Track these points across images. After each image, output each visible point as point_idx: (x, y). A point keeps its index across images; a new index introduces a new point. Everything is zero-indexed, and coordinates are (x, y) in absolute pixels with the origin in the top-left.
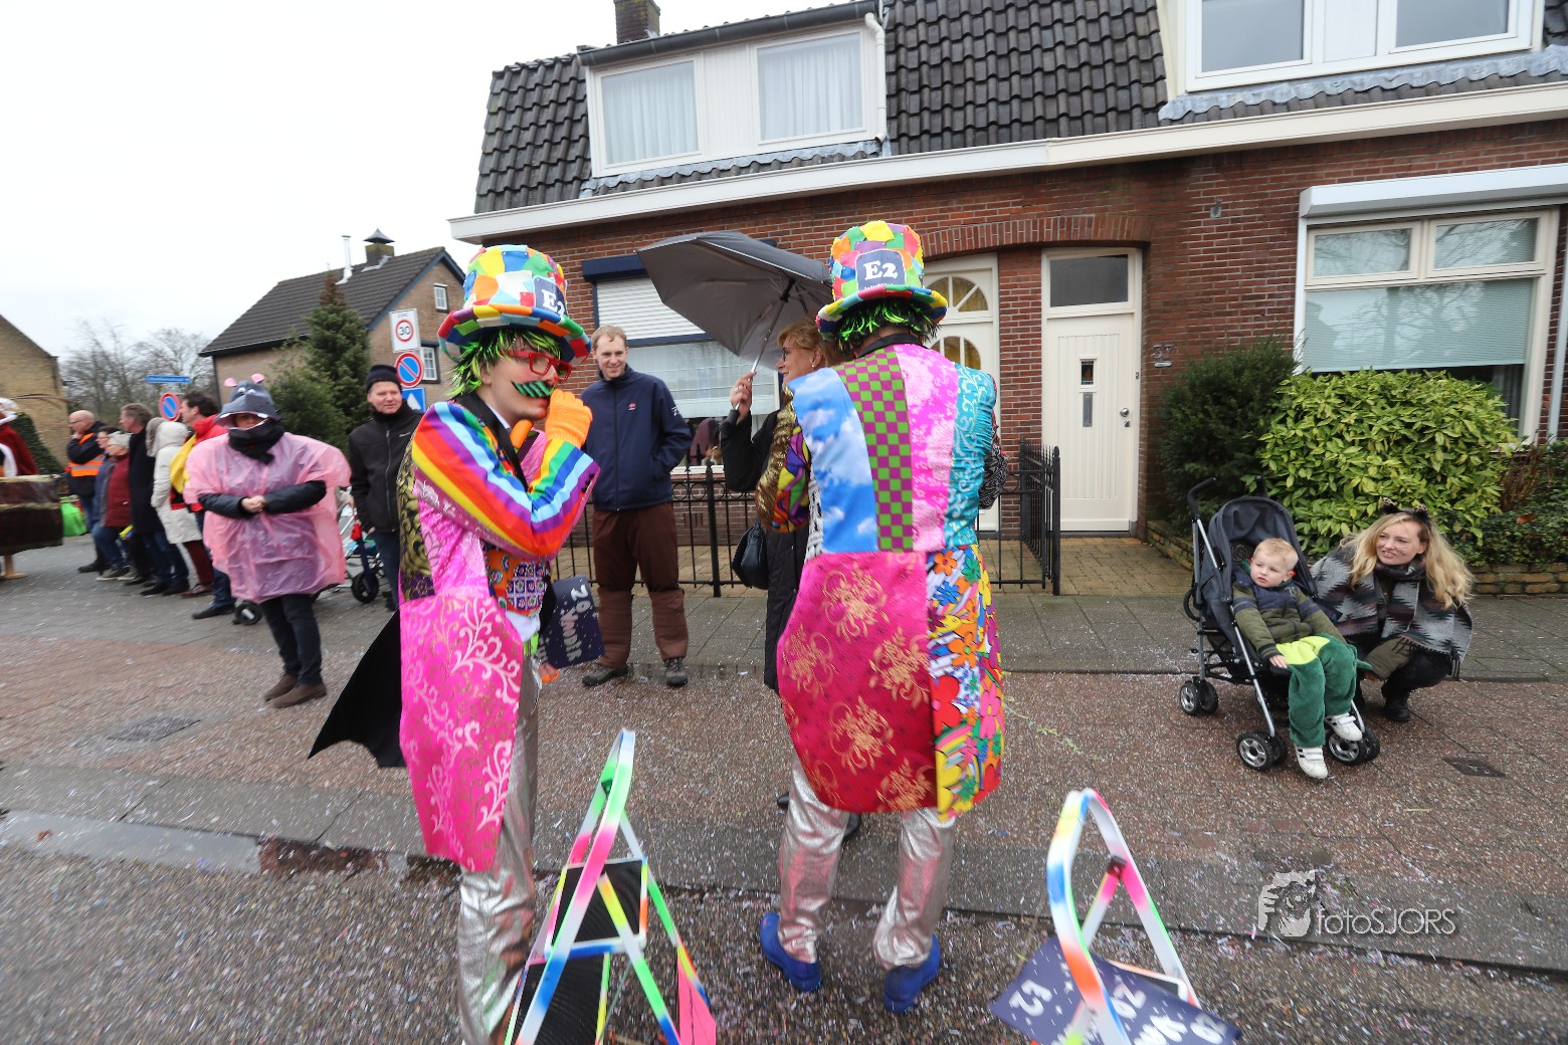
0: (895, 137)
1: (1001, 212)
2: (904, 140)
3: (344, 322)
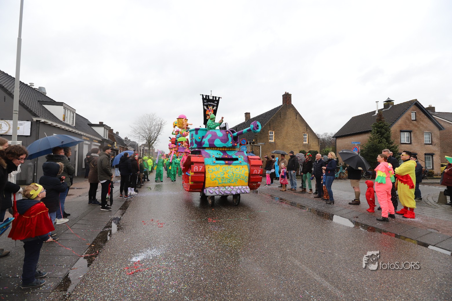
3: (384, 126)
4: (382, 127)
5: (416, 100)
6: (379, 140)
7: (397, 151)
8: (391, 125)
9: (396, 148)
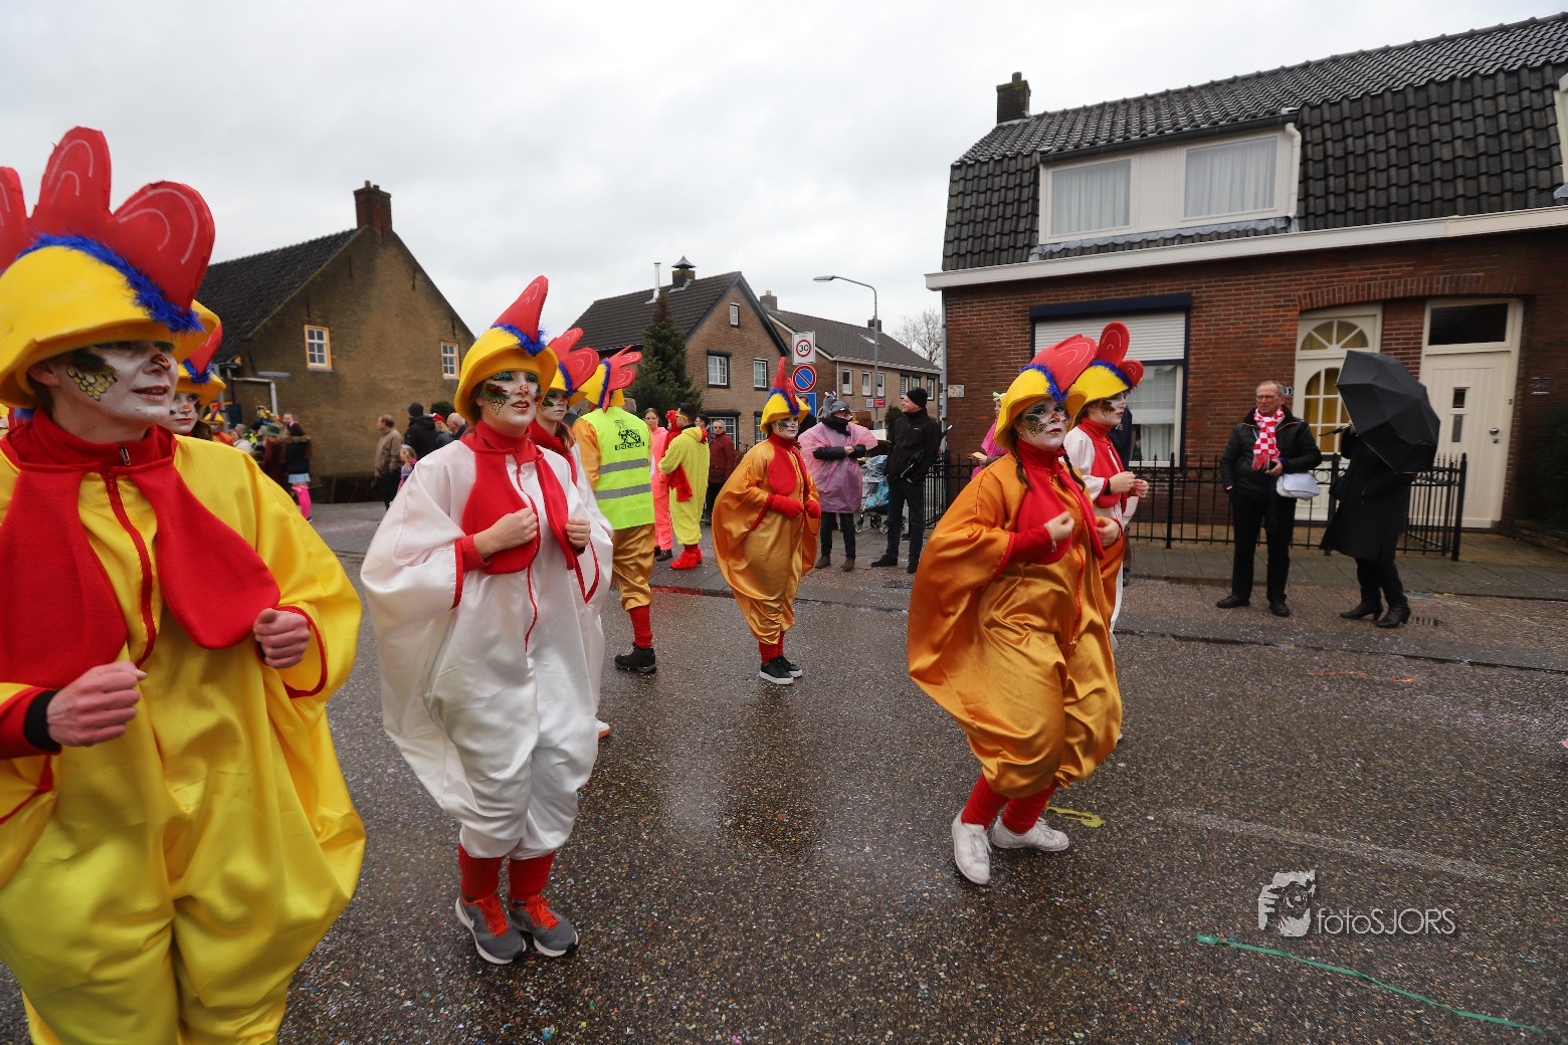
0: (1303, 215)
1: (1393, 272)
2: (1311, 217)
3: (671, 336)
4: (665, 339)
5: (740, 273)
6: (659, 376)
7: (699, 406)
8: (688, 333)
9: (698, 395)
